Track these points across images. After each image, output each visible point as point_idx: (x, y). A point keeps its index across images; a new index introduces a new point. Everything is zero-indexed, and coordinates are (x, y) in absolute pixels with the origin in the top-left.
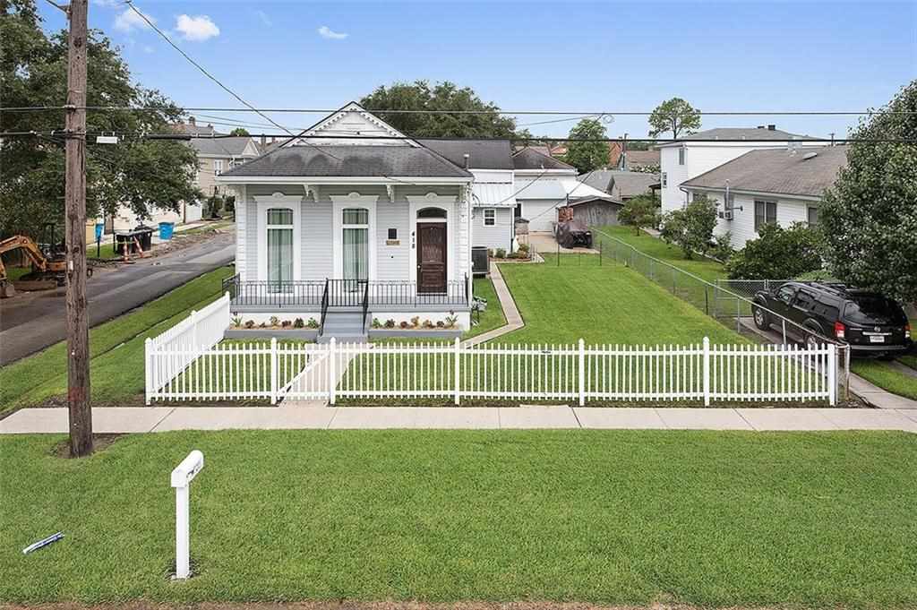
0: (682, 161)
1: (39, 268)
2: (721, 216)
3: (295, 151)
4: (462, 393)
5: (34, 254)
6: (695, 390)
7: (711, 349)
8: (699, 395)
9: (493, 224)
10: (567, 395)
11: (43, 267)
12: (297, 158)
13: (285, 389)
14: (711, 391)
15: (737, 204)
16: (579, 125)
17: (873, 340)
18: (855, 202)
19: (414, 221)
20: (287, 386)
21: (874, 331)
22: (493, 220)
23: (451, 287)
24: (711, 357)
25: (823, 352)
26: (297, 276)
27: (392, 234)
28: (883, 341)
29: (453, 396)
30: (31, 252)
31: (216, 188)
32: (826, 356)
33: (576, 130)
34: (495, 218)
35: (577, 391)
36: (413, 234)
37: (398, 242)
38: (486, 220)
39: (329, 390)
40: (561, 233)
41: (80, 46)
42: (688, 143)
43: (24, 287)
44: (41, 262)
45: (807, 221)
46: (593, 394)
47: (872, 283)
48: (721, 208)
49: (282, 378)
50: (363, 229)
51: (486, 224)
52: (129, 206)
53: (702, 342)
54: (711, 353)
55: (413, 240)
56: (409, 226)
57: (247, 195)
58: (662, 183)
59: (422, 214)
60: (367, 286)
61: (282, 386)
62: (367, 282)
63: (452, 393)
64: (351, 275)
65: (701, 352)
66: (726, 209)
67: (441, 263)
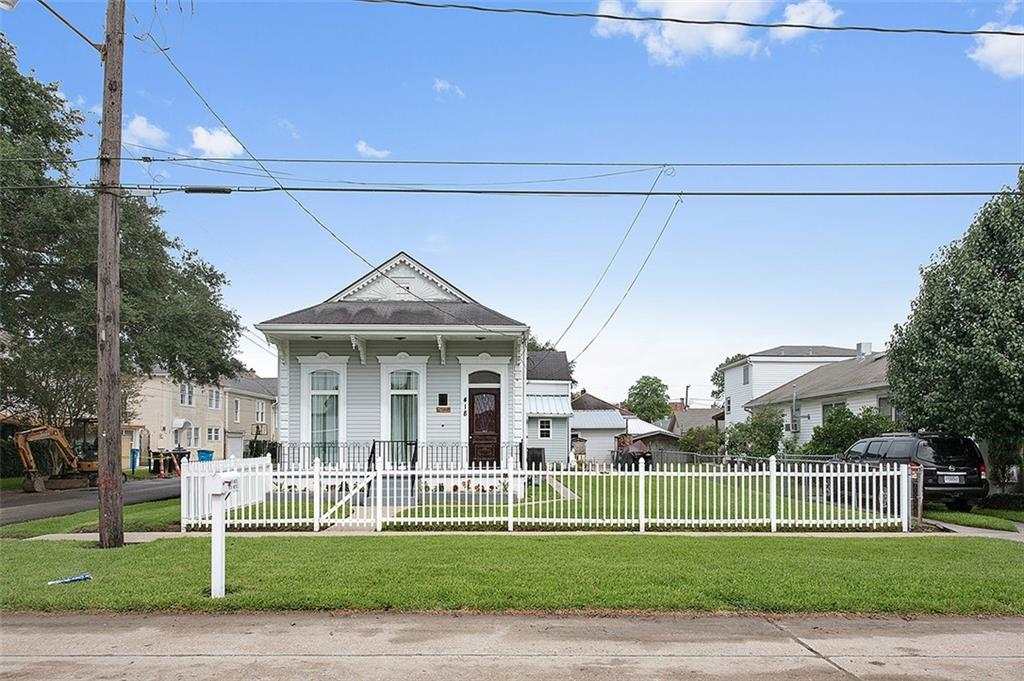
0: (746, 382)
1: (70, 467)
2: (788, 429)
3: (342, 305)
4: (515, 519)
5: (64, 449)
6: (761, 517)
7: (778, 470)
8: (766, 521)
9: (548, 436)
10: (627, 521)
11: (74, 465)
12: (344, 311)
13: (328, 514)
14: (778, 517)
15: (804, 412)
16: (639, 382)
17: (947, 481)
18: (928, 331)
19: (465, 386)
20: (330, 511)
21: (949, 471)
22: (549, 432)
23: (504, 449)
24: (778, 478)
25: (895, 473)
26: (342, 438)
27: (443, 399)
28: (958, 482)
29: (506, 523)
30: (62, 446)
31: (258, 427)
32: (898, 476)
33: (635, 388)
34: (551, 430)
35: (637, 517)
36: (465, 400)
37: (449, 409)
38: (542, 431)
39: (375, 518)
40: (620, 458)
41: (115, 90)
42: (752, 358)
43: (53, 487)
44: (72, 460)
45: (877, 406)
46: (654, 521)
47: (946, 417)
48: (787, 420)
49: (326, 501)
50: (411, 396)
51: (542, 436)
52: (165, 368)
53: (768, 463)
54: (778, 474)
55: (465, 406)
56: (461, 391)
57: (291, 356)
58: (726, 409)
59: (473, 378)
60: (416, 448)
61: (326, 511)
62: (416, 444)
63: (505, 519)
64: (399, 437)
65: (768, 473)
66: (793, 421)
67: (493, 433)
